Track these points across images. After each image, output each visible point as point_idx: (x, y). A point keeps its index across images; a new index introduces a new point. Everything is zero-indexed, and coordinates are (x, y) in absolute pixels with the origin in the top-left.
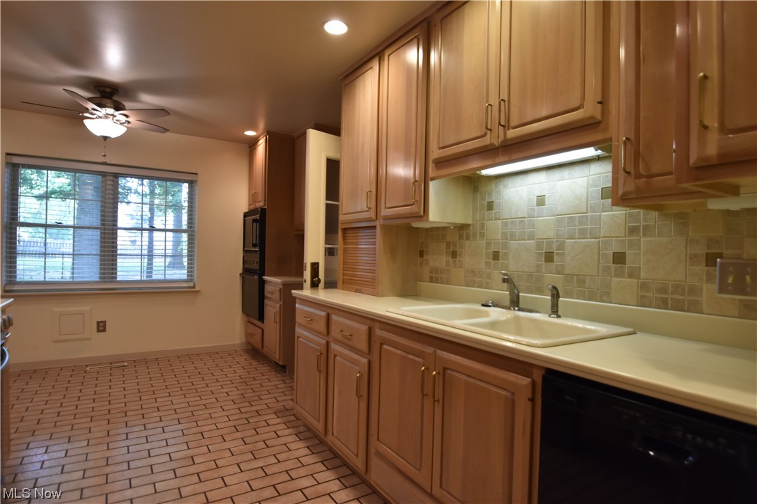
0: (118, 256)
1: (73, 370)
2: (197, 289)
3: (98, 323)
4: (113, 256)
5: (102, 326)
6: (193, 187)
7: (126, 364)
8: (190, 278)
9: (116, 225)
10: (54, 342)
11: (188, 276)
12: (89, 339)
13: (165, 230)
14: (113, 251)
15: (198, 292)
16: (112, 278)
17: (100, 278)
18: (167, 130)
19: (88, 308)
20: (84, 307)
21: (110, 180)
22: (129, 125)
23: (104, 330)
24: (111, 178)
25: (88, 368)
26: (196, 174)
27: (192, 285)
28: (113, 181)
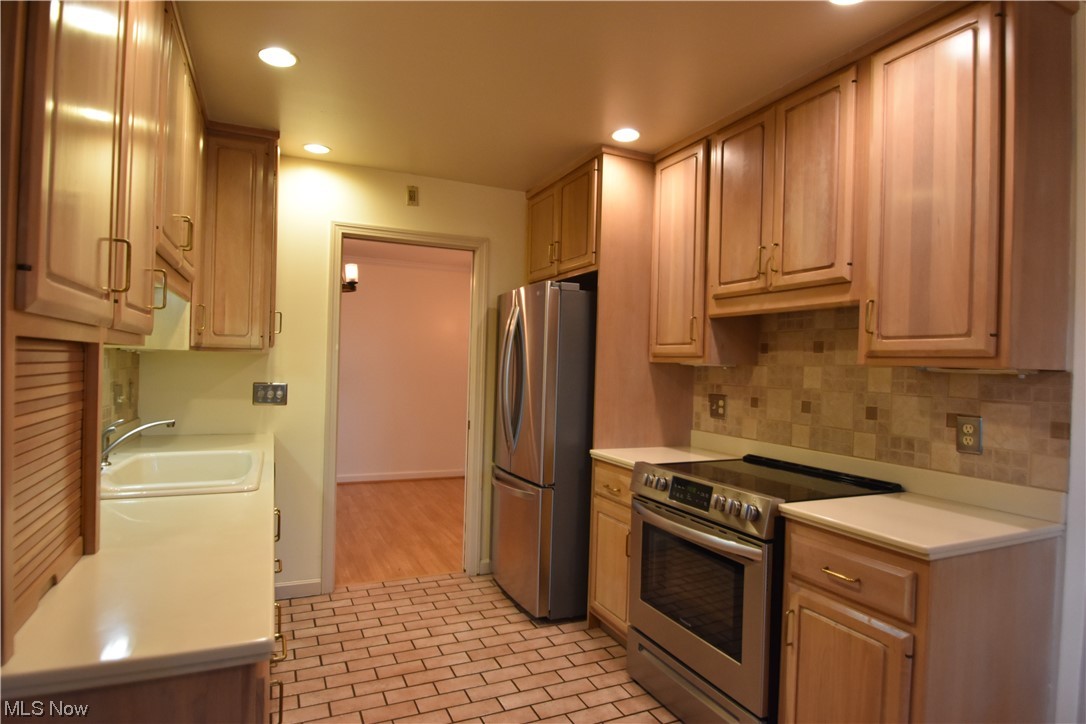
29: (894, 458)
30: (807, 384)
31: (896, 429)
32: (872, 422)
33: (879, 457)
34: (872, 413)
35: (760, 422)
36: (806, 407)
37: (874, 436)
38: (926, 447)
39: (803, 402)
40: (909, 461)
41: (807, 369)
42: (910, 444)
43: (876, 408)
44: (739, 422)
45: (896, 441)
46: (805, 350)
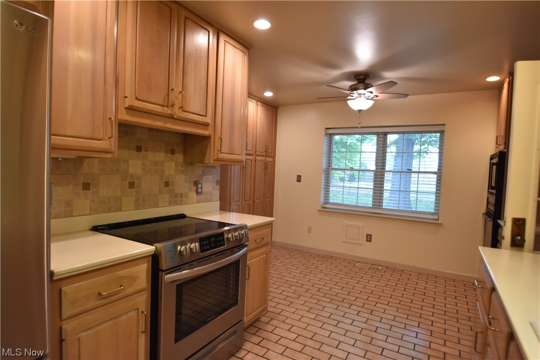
0: (384, 191)
1: (349, 263)
2: (440, 222)
3: (367, 235)
4: (381, 190)
5: (369, 238)
6: (443, 136)
7: (380, 268)
8: (436, 213)
9: (384, 169)
10: (343, 242)
11: (435, 210)
12: (362, 245)
13: (419, 172)
14: (381, 187)
15: (440, 224)
16: (380, 206)
17: (373, 205)
18: (408, 95)
19: (362, 224)
20: (359, 223)
21: (381, 137)
22: (378, 98)
23: (370, 241)
24: (382, 136)
25: (357, 264)
26: (445, 125)
27: (437, 218)
28: (383, 138)
29: (176, 203)
30: (131, 171)
31: (177, 191)
32: (167, 188)
33: (170, 204)
34: (167, 184)
35: (93, 201)
36: (132, 185)
37: (168, 195)
38: (187, 195)
39: (129, 182)
40: (181, 203)
41: (131, 162)
42: (181, 196)
43: (168, 182)
44: (68, 204)
45: (176, 196)
46: (130, 150)
